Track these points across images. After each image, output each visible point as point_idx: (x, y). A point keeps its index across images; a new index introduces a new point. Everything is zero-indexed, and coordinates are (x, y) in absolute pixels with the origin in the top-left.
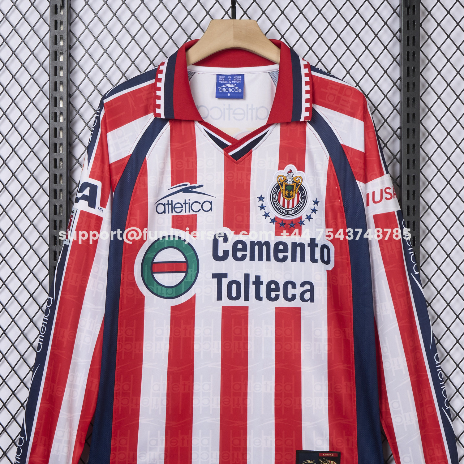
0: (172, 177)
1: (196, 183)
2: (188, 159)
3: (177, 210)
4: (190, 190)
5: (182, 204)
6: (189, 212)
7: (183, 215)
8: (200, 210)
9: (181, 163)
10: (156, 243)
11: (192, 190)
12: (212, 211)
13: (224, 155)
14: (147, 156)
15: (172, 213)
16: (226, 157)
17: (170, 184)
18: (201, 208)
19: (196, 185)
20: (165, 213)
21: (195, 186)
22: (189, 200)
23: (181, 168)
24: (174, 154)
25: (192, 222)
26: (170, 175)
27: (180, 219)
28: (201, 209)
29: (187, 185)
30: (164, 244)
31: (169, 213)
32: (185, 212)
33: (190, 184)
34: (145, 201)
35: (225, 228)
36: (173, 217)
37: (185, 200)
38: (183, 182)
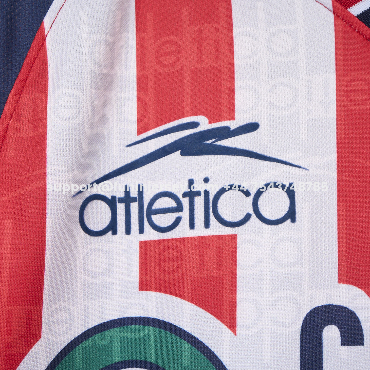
0: (139, 99)
1: (233, 118)
2: (200, 31)
3: (157, 219)
4: (209, 142)
5: (180, 196)
6: (207, 225)
7: (182, 240)
8: (248, 217)
9: (173, 48)
10: (78, 349)
11: (219, 143)
12: (293, 220)
13: (332, 16)
14: (47, 21)
15: (141, 231)
16: (340, 21)
17: (134, 127)
18: (251, 211)
19: (233, 125)
20: (115, 232)
21: (227, 128)
22: (206, 180)
23: (173, 64)
24: (150, 16)
25: (219, 266)
26: (134, 94)
27: (171, 254)
28: (254, 217)
29: (195, 125)
30: (111, 350)
31: (128, 231)
32: (192, 226)
33: (210, 122)
34: (36, 185)
35: (344, 286)
36: (144, 246)
37: (191, 182)
38: (183, 116)
